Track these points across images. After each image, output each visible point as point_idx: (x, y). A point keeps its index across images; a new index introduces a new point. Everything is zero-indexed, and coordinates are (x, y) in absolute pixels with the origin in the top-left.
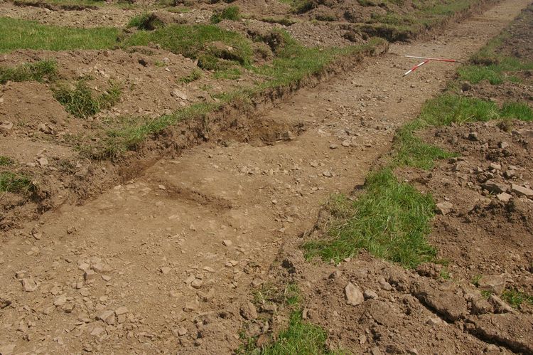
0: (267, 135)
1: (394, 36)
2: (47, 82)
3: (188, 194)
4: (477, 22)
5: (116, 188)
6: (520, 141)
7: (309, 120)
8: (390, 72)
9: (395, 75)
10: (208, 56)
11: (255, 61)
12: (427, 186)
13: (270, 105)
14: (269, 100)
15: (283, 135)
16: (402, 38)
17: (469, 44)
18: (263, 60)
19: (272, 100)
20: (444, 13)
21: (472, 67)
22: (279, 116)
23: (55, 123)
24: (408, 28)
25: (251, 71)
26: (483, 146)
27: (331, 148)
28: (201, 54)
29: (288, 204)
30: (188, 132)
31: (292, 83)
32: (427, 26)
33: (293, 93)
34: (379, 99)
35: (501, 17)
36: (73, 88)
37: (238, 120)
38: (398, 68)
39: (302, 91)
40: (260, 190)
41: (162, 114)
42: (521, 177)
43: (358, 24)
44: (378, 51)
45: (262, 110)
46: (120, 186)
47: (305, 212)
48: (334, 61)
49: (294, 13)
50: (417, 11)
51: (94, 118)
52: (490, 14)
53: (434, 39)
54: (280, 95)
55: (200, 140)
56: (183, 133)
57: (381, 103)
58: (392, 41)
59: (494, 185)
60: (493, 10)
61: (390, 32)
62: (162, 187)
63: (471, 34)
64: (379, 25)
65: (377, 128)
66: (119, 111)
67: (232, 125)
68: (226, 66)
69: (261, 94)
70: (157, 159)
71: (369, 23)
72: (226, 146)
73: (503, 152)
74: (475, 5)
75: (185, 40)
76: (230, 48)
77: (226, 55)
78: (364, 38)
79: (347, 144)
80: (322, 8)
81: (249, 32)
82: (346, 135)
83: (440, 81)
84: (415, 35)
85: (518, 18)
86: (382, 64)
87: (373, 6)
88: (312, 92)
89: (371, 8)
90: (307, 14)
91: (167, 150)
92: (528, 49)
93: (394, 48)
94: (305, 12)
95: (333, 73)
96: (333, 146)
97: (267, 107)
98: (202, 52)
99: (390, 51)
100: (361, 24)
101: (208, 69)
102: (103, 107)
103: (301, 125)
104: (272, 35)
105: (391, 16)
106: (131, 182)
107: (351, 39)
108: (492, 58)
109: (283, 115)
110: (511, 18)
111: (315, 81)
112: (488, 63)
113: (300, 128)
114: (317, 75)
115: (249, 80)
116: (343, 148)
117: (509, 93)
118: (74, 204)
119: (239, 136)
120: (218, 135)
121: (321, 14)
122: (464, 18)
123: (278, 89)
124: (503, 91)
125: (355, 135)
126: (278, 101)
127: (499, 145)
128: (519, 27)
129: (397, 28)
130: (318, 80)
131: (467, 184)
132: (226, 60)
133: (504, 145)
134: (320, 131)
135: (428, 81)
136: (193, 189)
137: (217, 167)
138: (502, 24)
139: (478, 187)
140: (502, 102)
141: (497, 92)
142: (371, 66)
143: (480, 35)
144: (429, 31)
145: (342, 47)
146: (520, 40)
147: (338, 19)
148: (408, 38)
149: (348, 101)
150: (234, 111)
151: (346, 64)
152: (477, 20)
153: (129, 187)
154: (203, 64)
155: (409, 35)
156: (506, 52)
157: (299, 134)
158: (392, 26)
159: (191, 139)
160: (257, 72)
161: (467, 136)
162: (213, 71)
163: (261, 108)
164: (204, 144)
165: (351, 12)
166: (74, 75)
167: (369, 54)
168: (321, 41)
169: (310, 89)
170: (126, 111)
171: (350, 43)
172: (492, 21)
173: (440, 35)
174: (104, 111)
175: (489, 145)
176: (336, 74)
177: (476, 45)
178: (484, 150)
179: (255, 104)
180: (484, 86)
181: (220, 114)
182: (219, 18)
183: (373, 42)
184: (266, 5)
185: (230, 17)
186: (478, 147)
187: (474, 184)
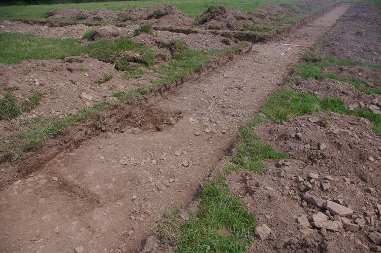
0: (156, 120)
1: (257, 39)
3: (71, 187)
4: (309, 28)
5: (16, 183)
6: (335, 142)
7: (186, 109)
8: (250, 65)
9: (254, 68)
10: (122, 61)
11: (156, 63)
12: (253, 198)
13: (159, 97)
14: (159, 94)
15: (167, 121)
16: (262, 40)
17: (304, 43)
18: (163, 61)
19: (161, 94)
20: (289, 23)
21: (304, 64)
22: (166, 105)
24: (266, 34)
25: (152, 71)
26: (306, 146)
27: (196, 135)
28: (118, 60)
29: (145, 199)
30: (84, 129)
31: (177, 80)
32: (278, 32)
33: (179, 86)
34: (239, 88)
35: (324, 24)
37: (132, 112)
38: (256, 62)
39: (186, 84)
40: (128, 182)
41: (69, 114)
42: (336, 189)
43: (234, 31)
44: (244, 51)
45: (153, 102)
46: (20, 180)
47: (156, 209)
48: (212, 60)
49: (196, 24)
50: (273, 22)
52: (317, 22)
53: (283, 40)
54: (168, 89)
55: (97, 132)
56: (81, 130)
57: (240, 92)
58: (255, 42)
59: (312, 198)
60: (320, 19)
61: (254, 36)
62: (55, 179)
63: (306, 36)
64: (248, 32)
65: (233, 116)
66: (36, 113)
67: (127, 117)
68: (134, 68)
69: (151, 91)
70: (57, 153)
71: (242, 30)
72: (122, 132)
73: (321, 154)
74: (308, 17)
75: (108, 50)
76: (138, 55)
77: (135, 60)
78: (236, 42)
79: (208, 131)
80: (213, 21)
81: (156, 42)
82: (209, 123)
83: (283, 72)
84: (270, 38)
85: (334, 26)
86: (246, 60)
87: (245, 19)
88: (194, 84)
89: (243, 21)
90: (204, 25)
91: (66, 145)
92: (341, 50)
93: (256, 47)
94: (202, 24)
95: (211, 68)
96: (197, 133)
97: (157, 99)
98: (119, 58)
99: (253, 50)
100: (236, 32)
101: (122, 70)
102: (25, 110)
103: (180, 113)
104: (171, 43)
105: (256, 26)
106: (32, 175)
107: (226, 43)
108: (317, 57)
109: (169, 105)
110: (330, 25)
111: (196, 76)
112: (314, 61)
113: (179, 115)
114: (197, 71)
115: (148, 79)
116: (205, 134)
117: (328, 88)
119: (134, 123)
120: (115, 125)
121: (212, 25)
122: (302, 25)
123: (165, 85)
124: (324, 86)
125: (216, 123)
126: (166, 94)
127: (319, 146)
128: (335, 32)
129: (259, 34)
130: (199, 74)
131: (289, 193)
132: (135, 64)
133: (323, 147)
134: (191, 119)
135: (275, 72)
136: (76, 182)
137: (102, 158)
138: (325, 29)
139: (297, 197)
140: (323, 95)
141: (320, 87)
142: (239, 61)
143: (311, 36)
144: (279, 35)
145: (220, 49)
146: (336, 43)
147: (222, 28)
148: (266, 40)
149: (217, 91)
150: (128, 107)
151: (221, 61)
152: (310, 26)
153: (29, 180)
154: (119, 67)
155: (266, 38)
156: (327, 51)
157: (178, 120)
158: (256, 33)
159: (89, 133)
160: (156, 71)
161: (293, 135)
162: (125, 71)
163: (152, 101)
164: (101, 134)
165: (230, 24)
167: (238, 53)
168: (206, 45)
169: (193, 82)
170: (42, 113)
171: (226, 46)
172: (318, 27)
173: (287, 37)
174: (25, 114)
175: (311, 145)
176: (213, 69)
177: (308, 43)
178: (306, 150)
179: (146, 99)
180: (310, 82)
181: (115, 111)
182: (139, 32)
183: (241, 44)
184: (180, 20)
185: (146, 32)
186: (302, 147)
187: (295, 192)
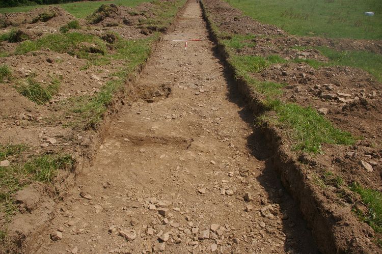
0: (145, 95)
2: (8, 82)
3: (150, 140)
4: (185, 20)
5: (101, 148)
6: (307, 72)
7: (167, 82)
11: (108, 52)
13: (139, 76)
15: (156, 93)
16: (162, 31)
18: (111, 51)
19: (139, 73)
22: (147, 82)
23: (30, 112)
24: (163, 25)
26: (294, 77)
27: (196, 95)
32: (170, 24)
36: (26, 84)
38: (176, 47)
41: (94, 92)
46: (102, 146)
49: (91, 24)
51: (51, 103)
52: (186, 16)
54: (142, 69)
59: (327, 95)
61: (156, 28)
62: (127, 139)
63: (189, 26)
64: (146, 25)
65: (208, 80)
66: (65, 95)
72: (131, 106)
73: (307, 78)
76: (94, 46)
77: (93, 50)
78: (151, 32)
79: (202, 91)
80: (108, 19)
82: (197, 86)
83: (206, 51)
86: (167, 46)
87: (138, 15)
89: (137, 17)
90: (100, 23)
94: (98, 22)
96: (197, 93)
97: (138, 78)
98: (77, 49)
102: (53, 94)
103: (163, 85)
104: (108, 35)
105: (151, 20)
106: (105, 141)
107: (145, 34)
112: (229, 38)
113: (163, 87)
118: (89, 166)
121: (109, 23)
122: (177, 19)
123: (141, 65)
124: (259, 50)
125: (202, 85)
126: (141, 73)
127: (302, 76)
132: (94, 54)
133: (304, 75)
134: (180, 86)
135: (201, 51)
137: (149, 119)
139: (318, 98)
144: (171, 27)
147: (120, 24)
148: (165, 31)
150: (130, 83)
153: (107, 145)
154: (81, 57)
155: (165, 29)
159: (120, 105)
161: (281, 73)
164: (124, 107)
165: (127, 20)
166: (21, 75)
167: (158, 41)
169: (148, 64)
170: (69, 94)
171: (145, 36)
172: (190, 19)
174: (55, 97)
175: (296, 76)
182: (67, 29)
183: (155, 34)
185: (75, 27)
